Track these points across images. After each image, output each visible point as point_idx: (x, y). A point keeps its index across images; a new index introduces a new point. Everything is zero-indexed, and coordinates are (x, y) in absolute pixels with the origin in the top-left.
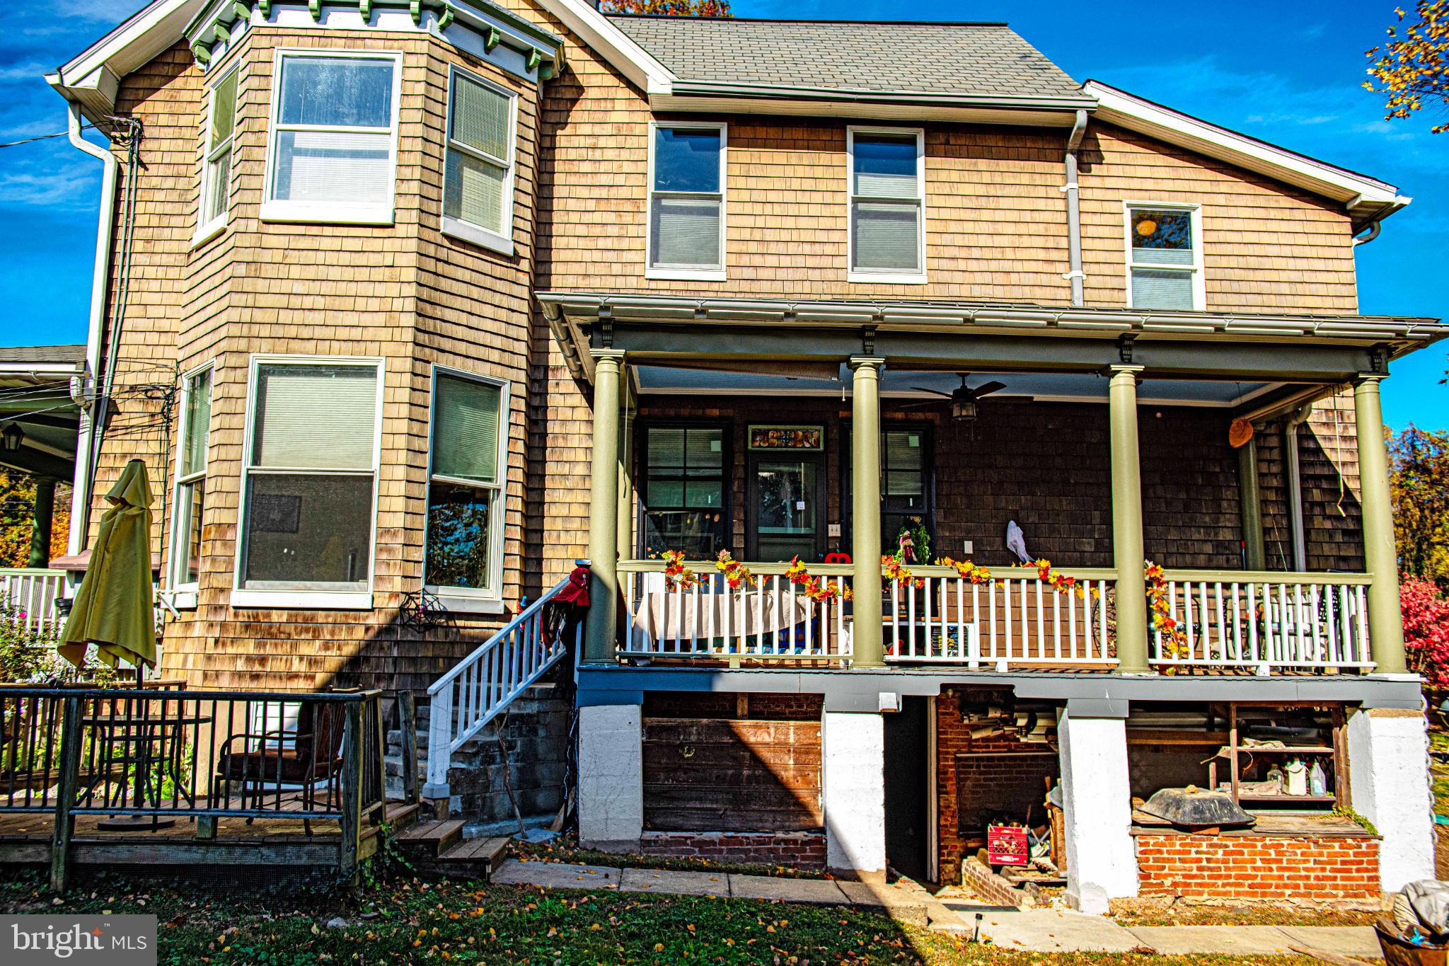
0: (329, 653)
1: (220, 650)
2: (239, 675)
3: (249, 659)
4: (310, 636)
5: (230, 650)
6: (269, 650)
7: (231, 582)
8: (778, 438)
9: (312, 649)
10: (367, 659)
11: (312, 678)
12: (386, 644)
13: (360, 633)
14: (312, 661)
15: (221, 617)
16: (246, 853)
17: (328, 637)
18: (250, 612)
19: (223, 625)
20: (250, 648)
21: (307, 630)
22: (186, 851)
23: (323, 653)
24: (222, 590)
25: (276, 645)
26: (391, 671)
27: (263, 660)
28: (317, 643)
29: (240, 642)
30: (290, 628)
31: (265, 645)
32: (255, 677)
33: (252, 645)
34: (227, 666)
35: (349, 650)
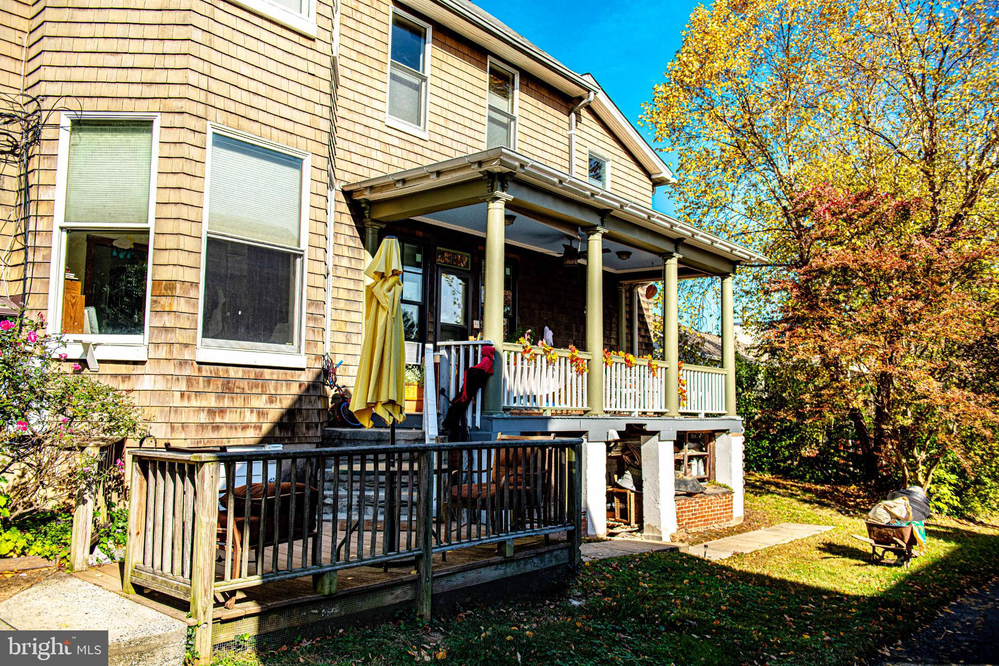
0: (273, 406)
1: (186, 404)
2: (202, 426)
3: (211, 411)
4: (259, 391)
5: (194, 403)
6: (226, 403)
7: (195, 338)
8: (449, 258)
9: (260, 402)
10: (300, 410)
11: (260, 428)
12: (313, 398)
13: (295, 390)
14: (261, 413)
15: (188, 371)
16: (525, 564)
17: (273, 392)
18: (212, 367)
19: (189, 378)
20: (211, 401)
21: (257, 386)
22: (496, 569)
23: (268, 406)
24: (186, 345)
25: (233, 398)
26: (317, 421)
27: (222, 411)
28: (264, 397)
29: (203, 395)
30: (244, 384)
31: (224, 398)
32: (216, 428)
33: (213, 399)
34: (193, 418)
35: (287, 403)
